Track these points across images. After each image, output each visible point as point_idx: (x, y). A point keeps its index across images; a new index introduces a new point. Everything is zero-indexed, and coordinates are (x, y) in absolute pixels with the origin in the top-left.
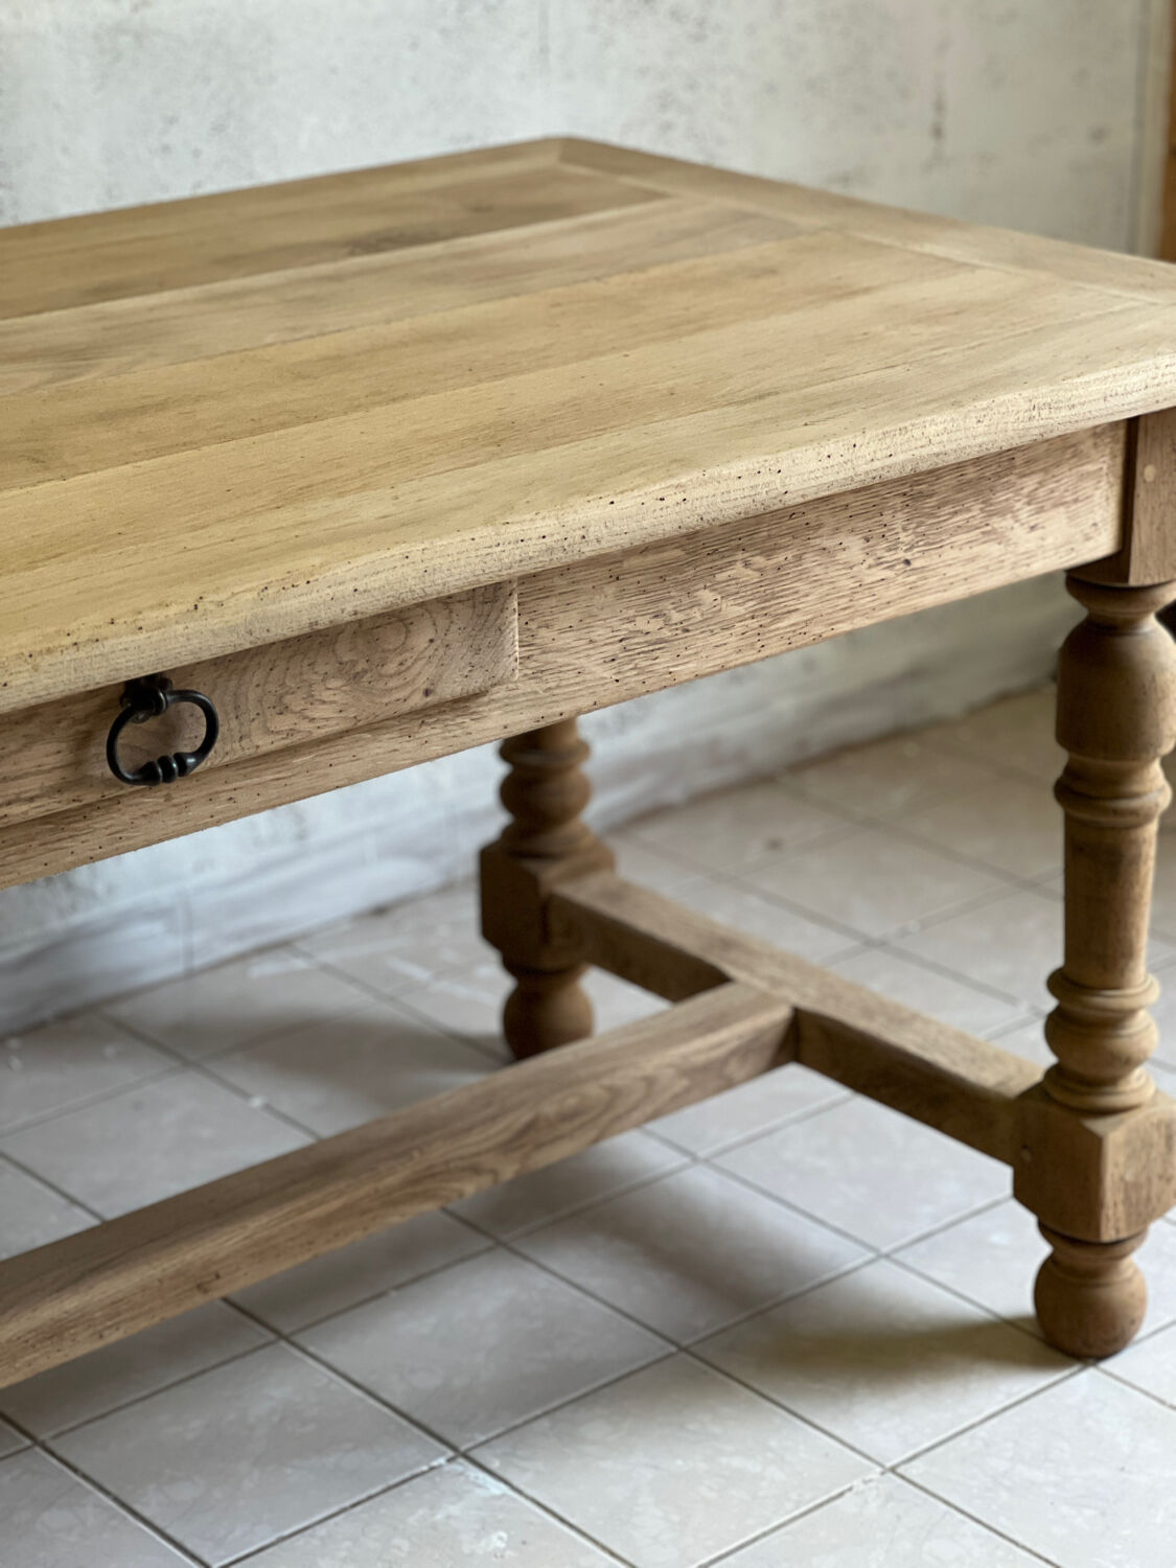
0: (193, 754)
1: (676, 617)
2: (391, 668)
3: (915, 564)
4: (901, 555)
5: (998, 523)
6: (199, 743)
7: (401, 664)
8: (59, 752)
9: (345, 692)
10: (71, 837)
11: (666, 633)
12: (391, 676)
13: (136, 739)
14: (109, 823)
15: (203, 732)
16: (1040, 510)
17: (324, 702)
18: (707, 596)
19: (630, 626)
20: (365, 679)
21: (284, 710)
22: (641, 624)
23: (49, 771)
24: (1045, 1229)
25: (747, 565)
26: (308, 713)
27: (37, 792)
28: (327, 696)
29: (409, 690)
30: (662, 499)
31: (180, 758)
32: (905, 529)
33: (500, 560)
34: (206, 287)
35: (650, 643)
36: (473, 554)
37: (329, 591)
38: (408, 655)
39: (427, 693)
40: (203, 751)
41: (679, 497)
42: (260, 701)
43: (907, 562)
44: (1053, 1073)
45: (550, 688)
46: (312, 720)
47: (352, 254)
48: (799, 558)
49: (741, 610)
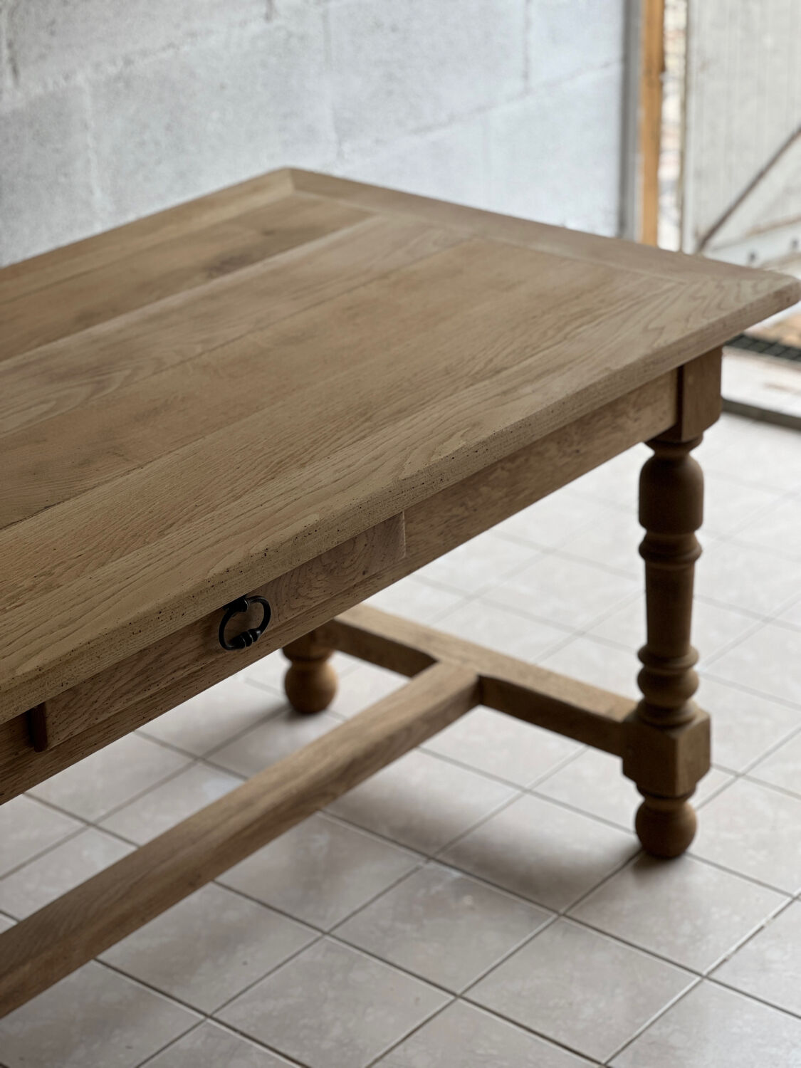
0: (258, 629)
1: (470, 504)
2: (347, 563)
3: (583, 451)
4: (574, 448)
5: (620, 421)
6: (260, 622)
7: (352, 560)
8: (196, 640)
9: (327, 581)
10: (196, 680)
11: (466, 514)
12: (347, 568)
13: (232, 625)
14: (213, 669)
15: (262, 616)
16: (639, 410)
17: (317, 588)
18: (484, 490)
19: (449, 514)
20: (335, 572)
21: (298, 596)
22: (455, 511)
23: (192, 651)
24: (641, 790)
25: (503, 468)
26: (309, 596)
27: (187, 663)
28: (318, 585)
29: (356, 573)
30: (477, 452)
31: (253, 632)
32: (576, 433)
33: (404, 500)
34: (140, 311)
35: (458, 521)
36: (391, 499)
37: (326, 534)
38: (355, 555)
39: (364, 573)
40: (262, 627)
41: (485, 448)
42: (287, 594)
43: (578, 451)
44: (643, 706)
45: (413, 555)
46: (311, 599)
47: (211, 277)
48: (527, 460)
49: (500, 494)
